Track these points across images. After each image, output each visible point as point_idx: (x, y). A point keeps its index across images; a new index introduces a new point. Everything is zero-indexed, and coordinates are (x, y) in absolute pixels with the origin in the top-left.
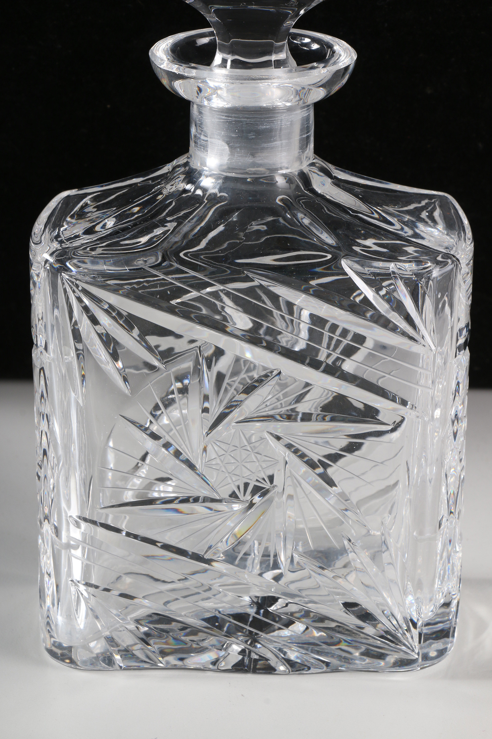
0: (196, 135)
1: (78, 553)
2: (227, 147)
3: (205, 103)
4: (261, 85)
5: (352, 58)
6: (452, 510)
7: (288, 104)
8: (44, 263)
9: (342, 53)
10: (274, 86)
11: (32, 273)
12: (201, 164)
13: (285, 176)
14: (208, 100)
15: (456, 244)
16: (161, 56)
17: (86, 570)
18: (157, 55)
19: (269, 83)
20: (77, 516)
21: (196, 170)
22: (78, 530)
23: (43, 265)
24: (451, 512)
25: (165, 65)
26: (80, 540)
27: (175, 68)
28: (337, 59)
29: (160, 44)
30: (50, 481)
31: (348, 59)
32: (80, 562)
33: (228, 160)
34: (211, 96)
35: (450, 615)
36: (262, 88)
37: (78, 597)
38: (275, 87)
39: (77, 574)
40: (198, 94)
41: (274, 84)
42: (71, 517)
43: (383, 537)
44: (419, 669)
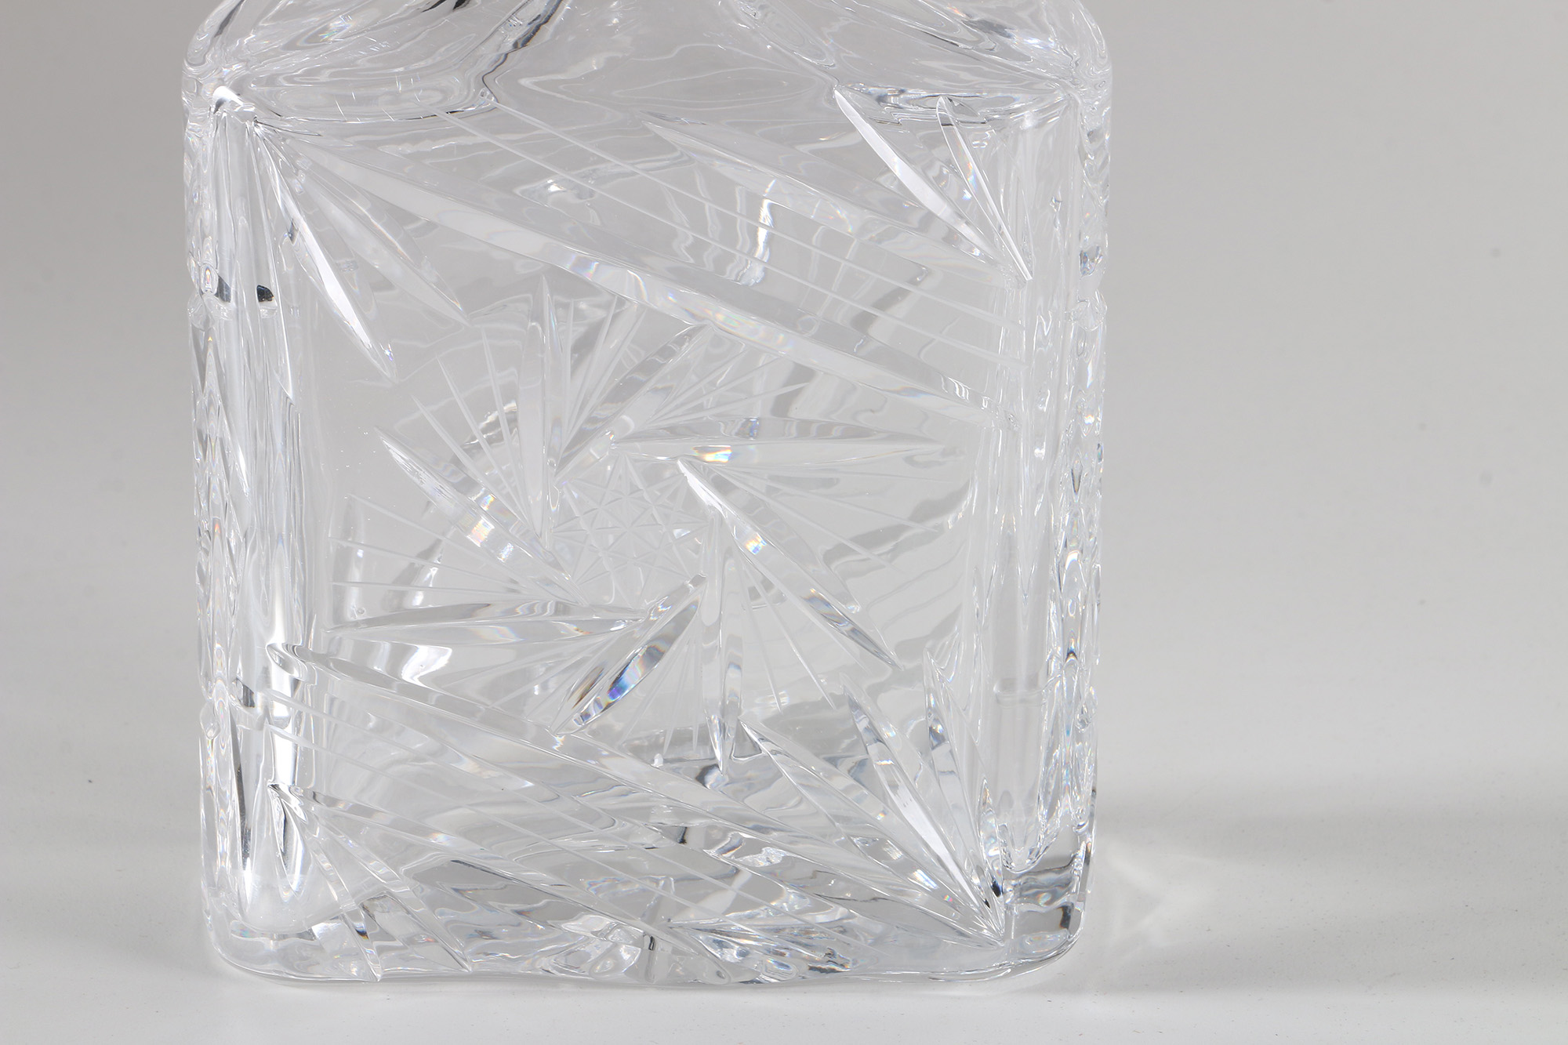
8: (214, 106)
11: (188, 133)
23: (213, 110)
24: (1071, 653)
42: (271, 647)
44: (1009, 970)
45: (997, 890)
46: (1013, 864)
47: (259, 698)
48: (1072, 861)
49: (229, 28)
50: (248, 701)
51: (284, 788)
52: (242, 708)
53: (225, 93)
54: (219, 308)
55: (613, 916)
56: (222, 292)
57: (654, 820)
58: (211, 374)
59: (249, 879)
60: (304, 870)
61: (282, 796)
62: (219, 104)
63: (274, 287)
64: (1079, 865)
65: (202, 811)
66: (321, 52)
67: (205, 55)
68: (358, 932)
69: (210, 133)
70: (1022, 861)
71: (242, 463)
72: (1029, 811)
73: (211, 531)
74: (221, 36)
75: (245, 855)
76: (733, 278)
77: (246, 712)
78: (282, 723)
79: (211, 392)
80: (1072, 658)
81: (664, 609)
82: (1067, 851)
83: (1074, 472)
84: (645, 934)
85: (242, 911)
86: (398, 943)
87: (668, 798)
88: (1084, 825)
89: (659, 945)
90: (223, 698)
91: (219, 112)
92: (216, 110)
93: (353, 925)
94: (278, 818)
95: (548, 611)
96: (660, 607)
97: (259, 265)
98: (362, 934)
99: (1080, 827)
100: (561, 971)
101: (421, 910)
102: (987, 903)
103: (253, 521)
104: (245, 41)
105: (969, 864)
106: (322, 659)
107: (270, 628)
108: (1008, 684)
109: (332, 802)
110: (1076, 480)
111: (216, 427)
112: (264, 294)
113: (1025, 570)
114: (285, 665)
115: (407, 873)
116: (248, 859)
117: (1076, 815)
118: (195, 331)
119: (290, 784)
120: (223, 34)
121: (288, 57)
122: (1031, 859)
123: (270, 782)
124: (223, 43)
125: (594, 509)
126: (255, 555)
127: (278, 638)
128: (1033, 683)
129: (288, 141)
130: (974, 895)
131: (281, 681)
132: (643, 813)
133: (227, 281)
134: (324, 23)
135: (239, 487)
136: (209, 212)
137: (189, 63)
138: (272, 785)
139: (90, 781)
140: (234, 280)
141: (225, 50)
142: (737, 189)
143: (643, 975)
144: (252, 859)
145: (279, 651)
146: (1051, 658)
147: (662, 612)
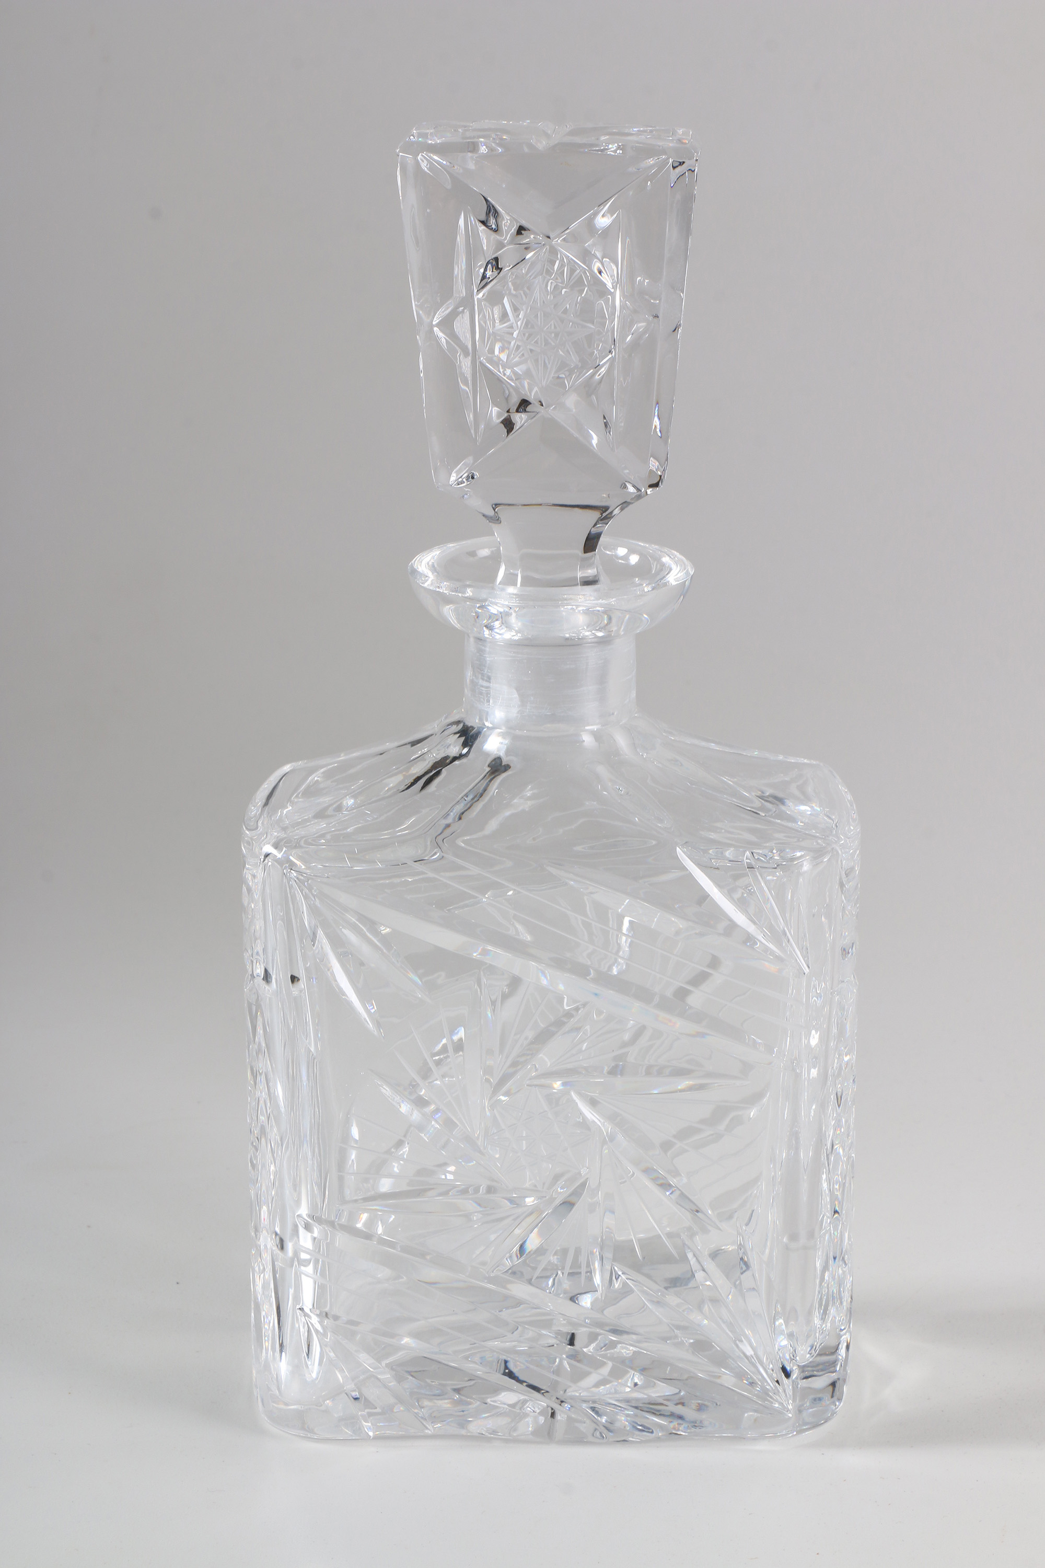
0: (473, 679)
1: (310, 1269)
2: (516, 695)
3: (485, 633)
4: (562, 609)
5: (687, 573)
6: (837, 1209)
7: (600, 634)
8: (263, 857)
9: (673, 566)
10: (579, 611)
11: (246, 873)
12: (481, 719)
13: (593, 733)
14: (490, 630)
15: (837, 826)
16: (426, 573)
17: (321, 1292)
18: (419, 570)
19: (574, 607)
20: (309, 1216)
21: (473, 728)
22: (309, 1234)
23: (262, 860)
24: (836, 1212)
25: (429, 582)
26: (312, 1249)
27: (445, 588)
28: (667, 574)
29: (423, 556)
30: (269, 1167)
31: (682, 574)
32: (311, 1281)
33: (518, 712)
34: (492, 624)
35: (837, 1364)
36: (564, 613)
37: (309, 1331)
38: (581, 612)
39: (308, 1299)
40: (476, 621)
41: (580, 608)
42: (299, 1216)
43: (741, 1252)
44: (795, 1433)
45: (787, 1374)
46: (798, 1358)
47: (290, 1246)
48: (837, 1349)
49: (273, 800)
50: (282, 1245)
51: (307, 1310)
52: (279, 1252)
53: (268, 848)
54: (265, 988)
55: (523, 1393)
56: (267, 977)
57: (555, 1328)
58: (260, 1031)
59: (283, 1367)
60: (320, 1364)
61: (306, 1315)
62: (267, 855)
63: (301, 974)
64: (842, 1351)
65: (253, 1314)
66: (333, 821)
67: (257, 822)
68: (353, 1398)
69: (260, 874)
70: (804, 1355)
71: (280, 1091)
72: (809, 1321)
73: (259, 1137)
74: (267, 808)
75: (281, 1351)
76: (606, 969)
77: (281, 1254)
78: (306, 1263)
79: (260, 1043)
80: (836, 1215)
81: (562, 1191)
82: (833, 1343)
83: (838, 1093)
84: (548, 1406)
85: (279, 1389)
86: (378, 1410)
87: (561, 1314)
88: (844, 1329)
89: (559, 1417)
90: (267, 1242)
91: (266, 861)
92: (264, 861)
93: (351, 1394)
94: (303, 1331)
95: (481, 1191)
96: (559, 1189)
97: (292, 960)
98: (356, 1399)
99: (841, 1330)
100: (491, 1434)
101: (393, 1384)
102: (777, 1382)
103: (287, 1128)
104: (285, 812)
105: (767, 1359)
106: (332, 1224)
107: (298, 1203)
108: (794, 1237)
109: (336, 1318)
110: (839, 1099)
111: (263, 1064)
112: (294, 979)
113: (806, 1155)
114: (308, 1227)
115: (387, 1365)
116: (283, 1353)
117: (840, 1321)
118: (250, 1005)
119: (311, 1307)
120: (269, 805)
121: (312, 824)
122: (811, 1354)
123: (298, 1307)
124: (269, 813)
125: (515, 1124)
126: (288, 1153)
127: (304, 1211)
128: (811, 1235)
129: (310, 881)
130: (769, 1377)
131: (306, 1240)
132: (547, 1324)
133: (270, 971)
134: (337, 802)
135: (278, 1106)
136: (259, 925)
137: (247, 828)
138: (300, 1308)
139: (178, 1283)
140: (274, 972)
141: (271, 819)
142: (610, 911)
143: (546, 1434)
144: (286, 1354)
145: (304, 1219)
146: (823, 1217)
147: (561, 1193)
